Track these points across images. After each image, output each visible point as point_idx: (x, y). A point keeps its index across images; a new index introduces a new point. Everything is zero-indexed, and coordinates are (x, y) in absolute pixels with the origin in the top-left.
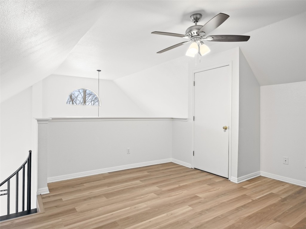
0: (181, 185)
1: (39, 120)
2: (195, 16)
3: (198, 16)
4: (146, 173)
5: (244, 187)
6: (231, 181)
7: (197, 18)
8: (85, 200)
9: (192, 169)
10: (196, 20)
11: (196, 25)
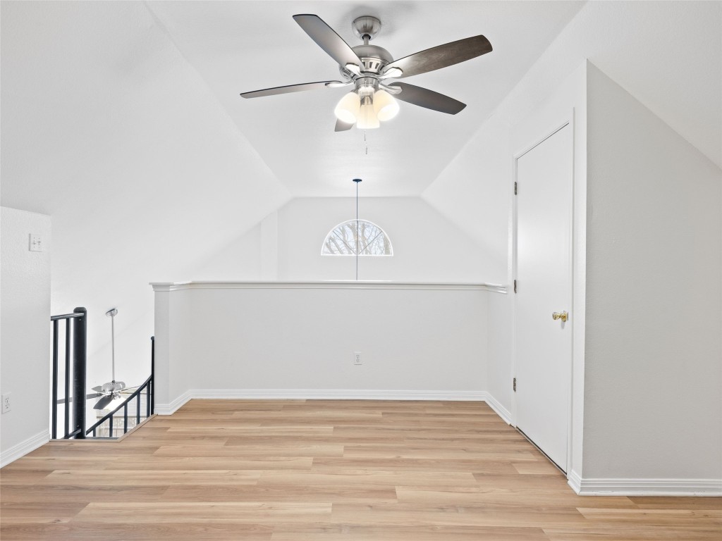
0: (405, 457)
1: (155, 286)
2: (361, 24)
3: (369, 23)
4: (378, 414)
5: (581, 510)
6: (569, 482)
7: (365, 27)
8: (193, 438)
9: (511, 429)
10: (367, 34)
11: (366, 45)
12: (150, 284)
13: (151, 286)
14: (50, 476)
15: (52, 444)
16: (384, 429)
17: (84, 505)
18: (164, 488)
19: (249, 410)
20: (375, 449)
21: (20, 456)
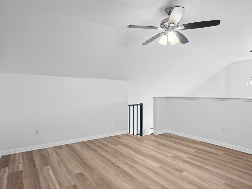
10: (170, 13)
12: (152, 97)
13: (152, 98)
14: (120, 139)
15: (129, 134)
16: (215, 157)
17: (118, 145)
18: (133, 148)
19: (177, 139)
20: (198, 161)
21: (120, 134)
